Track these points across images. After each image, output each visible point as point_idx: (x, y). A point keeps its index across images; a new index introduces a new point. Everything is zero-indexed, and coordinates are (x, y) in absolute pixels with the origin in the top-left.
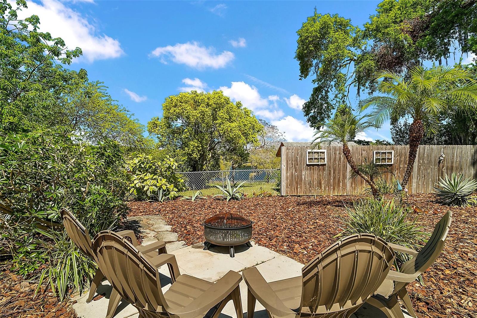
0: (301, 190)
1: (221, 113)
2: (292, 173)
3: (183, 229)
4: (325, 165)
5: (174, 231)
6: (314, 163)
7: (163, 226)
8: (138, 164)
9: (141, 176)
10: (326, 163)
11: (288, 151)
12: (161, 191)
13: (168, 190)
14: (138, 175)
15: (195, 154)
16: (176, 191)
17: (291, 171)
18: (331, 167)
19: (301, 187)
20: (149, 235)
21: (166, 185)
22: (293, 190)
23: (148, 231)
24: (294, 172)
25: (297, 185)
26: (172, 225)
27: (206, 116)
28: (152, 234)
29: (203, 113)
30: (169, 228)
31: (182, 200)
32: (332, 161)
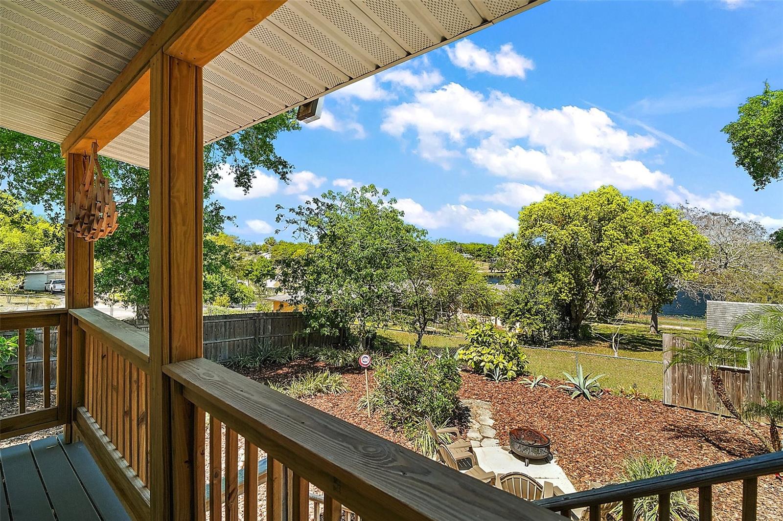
0: (699, 402)
1: (610, 230)
2: (683, 374)
3: (501, 429)
4: (748, 372)
5: (494, 427)
6: (725, 367)
7: (487, 418)
8: (475, 336)
9: (478, 349)
10: (748, 368)
11: (674, 341)
12: (498, 369)
13: (506, 369)
14: (475, 347)
15: (564, 294)
16: (514, 371)
17: (680, 371)
18: (761, 377)
19: (700, 399)
20: (474, 426)
21: (503, 363)
22: (685, 400)
23: (474, 421)
24: (685, 374)
25: (692, 395)
26: (496, 420)
27: (580, 238)
28: (477, 426)
29: (575, 235)
30: (491, 422)
31: (521, 384)
32: (763, 367)
